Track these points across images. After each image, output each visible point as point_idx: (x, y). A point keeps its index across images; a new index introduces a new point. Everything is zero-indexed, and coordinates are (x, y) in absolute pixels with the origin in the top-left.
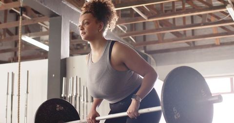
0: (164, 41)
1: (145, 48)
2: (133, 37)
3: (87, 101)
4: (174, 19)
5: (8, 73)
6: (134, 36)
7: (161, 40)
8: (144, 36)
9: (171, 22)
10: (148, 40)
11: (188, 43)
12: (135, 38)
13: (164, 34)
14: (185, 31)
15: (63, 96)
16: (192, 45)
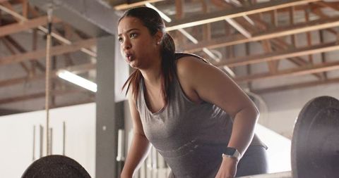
0: (278, 73)
1: (249, 85)
2: (230, 68)
3: (158, 167)
4: (293, 36)
5: (34, 127)
6: (232, 65)
7: (274, 71)
8: (249, 66)
9: (289, 41)
10: (254, 71)
11: (316, 74)
12: (234, 69)
13: (278, 61)
14: (310, 56)
15: (119, 159)
16: (323, 78)
